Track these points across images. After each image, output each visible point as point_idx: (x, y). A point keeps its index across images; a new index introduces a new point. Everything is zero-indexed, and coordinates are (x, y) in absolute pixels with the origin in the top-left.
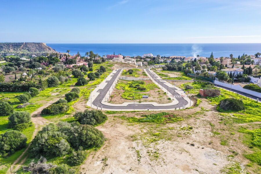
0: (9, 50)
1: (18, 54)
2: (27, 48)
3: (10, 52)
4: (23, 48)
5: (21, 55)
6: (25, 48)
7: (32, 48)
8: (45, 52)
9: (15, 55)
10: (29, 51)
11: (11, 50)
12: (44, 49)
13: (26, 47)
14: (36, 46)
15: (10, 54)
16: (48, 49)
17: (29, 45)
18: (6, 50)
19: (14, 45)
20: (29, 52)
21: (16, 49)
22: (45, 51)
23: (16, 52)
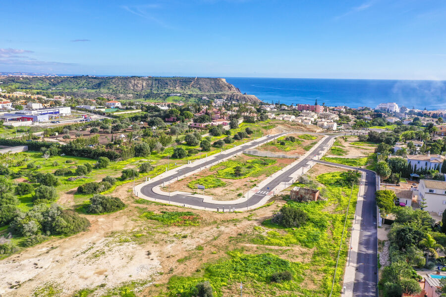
0: (174, 89)
1: (185, 94)
2: (199, 86)
3: (175, 91)
4: (193, 86)
5: (187, 96)
6: (195, 86)
7: (205, 86)
8: (222, 93)
9: (180, 96)
10: (200, 90)
11: (177, 88)
12: (221, 88)
13: (198, 84)
14: (211, 83)
15: (175, 94)
16: (227, 88)
17: (202, 81)
18: (171, 88)
19: (182, 80)
20: (200, 93)
21: (183, 87)
22: (222, 91)
23: (183, 91)
